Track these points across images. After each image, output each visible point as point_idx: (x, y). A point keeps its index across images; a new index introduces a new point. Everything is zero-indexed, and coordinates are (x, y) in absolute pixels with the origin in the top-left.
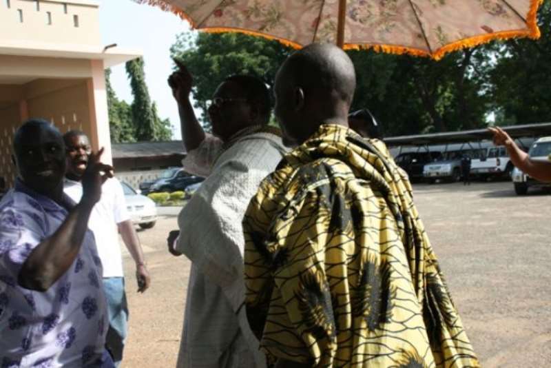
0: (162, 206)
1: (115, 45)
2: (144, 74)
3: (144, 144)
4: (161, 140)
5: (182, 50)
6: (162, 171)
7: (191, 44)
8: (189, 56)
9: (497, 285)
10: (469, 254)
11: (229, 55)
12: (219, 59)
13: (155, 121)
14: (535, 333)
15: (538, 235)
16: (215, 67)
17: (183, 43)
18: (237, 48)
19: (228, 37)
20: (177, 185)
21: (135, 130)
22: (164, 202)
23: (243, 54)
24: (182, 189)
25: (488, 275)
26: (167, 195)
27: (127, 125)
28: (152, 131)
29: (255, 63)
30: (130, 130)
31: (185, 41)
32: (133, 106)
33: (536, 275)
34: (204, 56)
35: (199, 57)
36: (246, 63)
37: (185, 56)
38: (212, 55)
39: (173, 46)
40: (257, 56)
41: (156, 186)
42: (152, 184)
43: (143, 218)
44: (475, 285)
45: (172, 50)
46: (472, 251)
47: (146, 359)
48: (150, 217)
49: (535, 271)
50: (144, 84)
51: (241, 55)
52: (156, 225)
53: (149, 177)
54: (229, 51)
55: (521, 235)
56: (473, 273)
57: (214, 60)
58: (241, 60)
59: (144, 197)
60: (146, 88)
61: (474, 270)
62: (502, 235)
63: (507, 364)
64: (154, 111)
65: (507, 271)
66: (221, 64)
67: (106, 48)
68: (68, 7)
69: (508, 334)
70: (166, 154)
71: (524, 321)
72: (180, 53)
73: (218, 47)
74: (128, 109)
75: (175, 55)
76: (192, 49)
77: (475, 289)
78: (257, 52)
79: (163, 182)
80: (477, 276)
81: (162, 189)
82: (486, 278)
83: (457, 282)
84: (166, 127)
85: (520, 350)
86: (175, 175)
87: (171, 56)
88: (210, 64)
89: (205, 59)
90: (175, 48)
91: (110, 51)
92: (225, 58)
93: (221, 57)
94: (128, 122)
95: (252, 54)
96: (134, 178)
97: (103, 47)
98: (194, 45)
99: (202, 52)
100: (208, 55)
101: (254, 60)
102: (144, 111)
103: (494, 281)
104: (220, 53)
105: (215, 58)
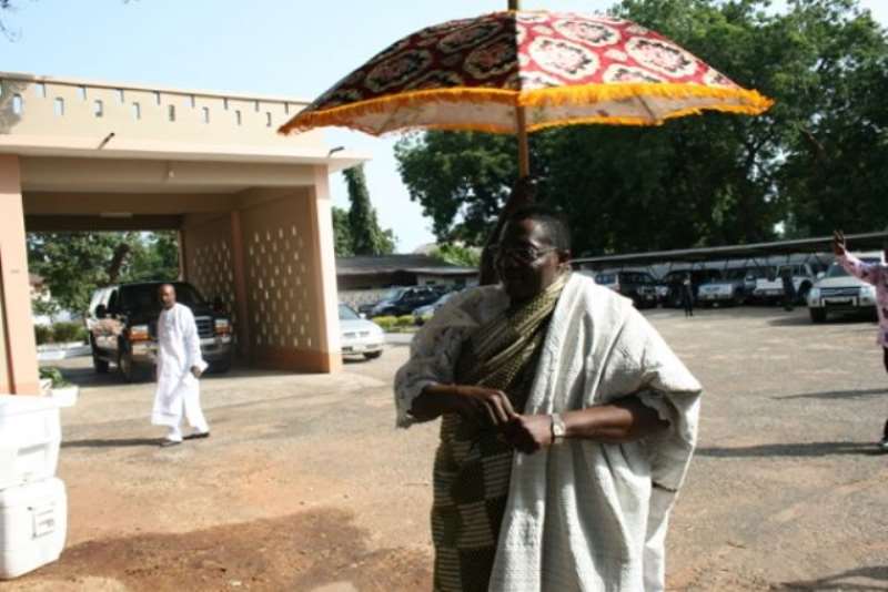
0: (389, 332)
1: (341, 149)
2: (363, 175)
3: (364, 259)
4: (382, 255)
5: (409, 148)
6: (386, 290)
7: (418, 140)
8: (416, 154)
9: (791, 429)
10: (757, 393)
11: (463, 154)
12: (451, 159)
13: (376, 231)
14: (837, 484)
15: (840, 371)
16: (446, 167)
17: (410, 140)
18: (473, 146)
19: (463, 133)
20: (403, 308)
21: (352, 240)
22: (392, 328)
23: (480, 153)
24: (409, 313)
25: (780, 417)
26: (392, 319)
27: (342, 235)
28: (372, 244)
29: (494, 163)
30: (346, 242)
31: (411, 137)
32: (350, 214)
33: (837, 418)
34: (435, 155)
35: (428, 156)
36: (484, 163)
37: (411, 155)
38: (444, 153)
39: (398, 143)
40: (497, 154)
41: (378, 308)
42: (374, 306)
43: (369, 346)
44: (764, 429)
45: (396, 148)
46: (759, 389)
47: (394, 504)
48: (375, 346)
49: (836, 414)
50: (364, 188)
51: (478, 154)
52: (383, 355)
53: (370, 297)
54: (464, 149)
55: (818, 372)
56: (762, 415)
57: (446, 160)
58: (478, 159)
59: (368, 322)
60: (367, 193)
61: (763, 411)
62: (797, 372)
63: (803, 516)
64: (375, 219)
65: (802, 414)
66: (454, 164)
67: (332, 151)
68: (290, 106)
69: (804, 485)
70: (389, 270)
71: (823, 471)
72: (406, 151)
73: (451, 144)
74: (344, 216)
75: (400, 154)
76: (420, 146)
77: (764, 433)
78: (497, 150)
79: (386, 304)
80: (767, 419)
81: (386, 312)
82: (777, 421)
83: (743, 425)
84: (388, 239)
85: (818, 502)
86: (401, 295)
87: (396, 155)
88: (441, 163)
89: (436, 159)
90: (400, 146)
91: (336, 155)
92: (459, 157)
93: (455, 155)
94: (343, 231)
95: (491, 152)
96: (352, 299)
97: (328, 152)
98: (422, 143)
99: (432, 150)
100: (439, 153)
101: (493, 159)
102: (363, 220)
103: (787, 425)
104: (453, 151)
105: (446, 157)
